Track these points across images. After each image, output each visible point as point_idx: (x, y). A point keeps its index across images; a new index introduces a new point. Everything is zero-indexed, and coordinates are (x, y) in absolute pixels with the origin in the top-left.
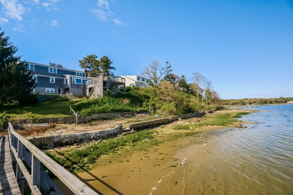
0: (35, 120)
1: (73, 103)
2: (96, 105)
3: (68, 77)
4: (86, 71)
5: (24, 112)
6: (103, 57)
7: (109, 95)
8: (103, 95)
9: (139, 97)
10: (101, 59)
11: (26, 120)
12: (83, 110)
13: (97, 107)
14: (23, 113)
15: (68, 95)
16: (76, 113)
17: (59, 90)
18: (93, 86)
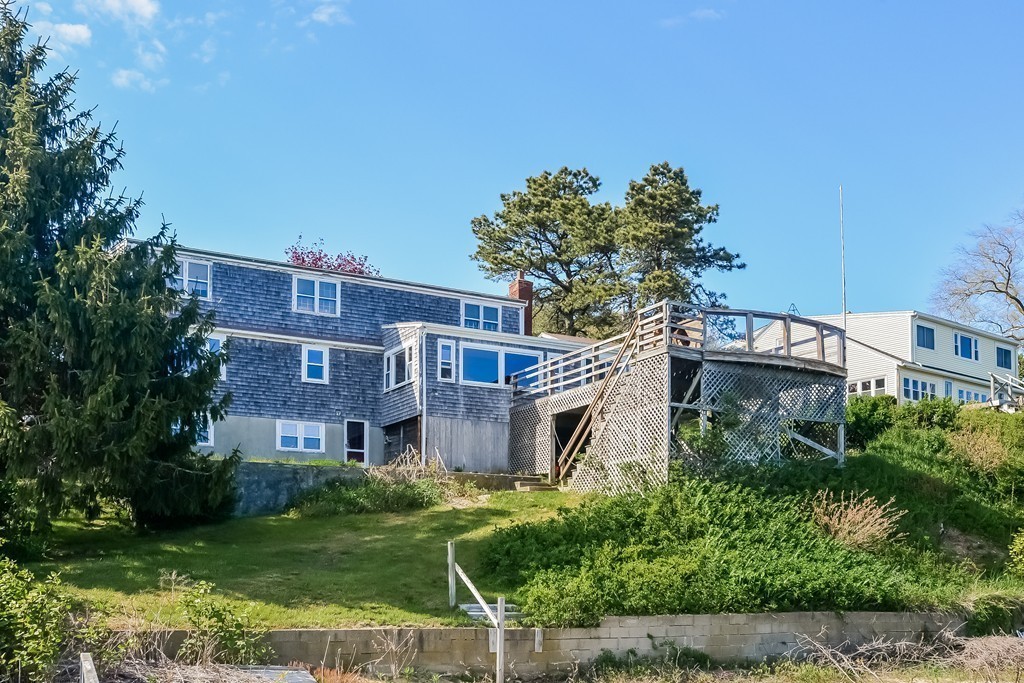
0: (231, 638)
1: (452, 524)
2: (624, 543)
3: (410, 335)
4: (526, 292)
5: (168, 582)
6: (647, 172)
7: (718, 464)
8: (671, 468)
9: (959, 492)
10: (637, 189)
11: (179, 636)
12: (540, 586)
13: (642, 565)
14: (157, 588)
15: (417, 469)
16: (491, 601)
17: (356, 437)
18: (589, 401)
